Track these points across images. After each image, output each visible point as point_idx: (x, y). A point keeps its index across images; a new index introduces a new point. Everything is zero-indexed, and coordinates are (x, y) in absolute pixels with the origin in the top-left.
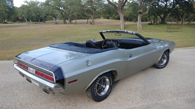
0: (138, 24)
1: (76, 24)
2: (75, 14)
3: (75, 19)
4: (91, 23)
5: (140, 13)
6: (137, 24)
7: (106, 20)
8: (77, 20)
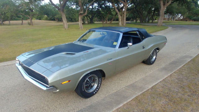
0: (80, 24)
1: (9, 25)
2: (9, 15)
3: (8, 20)
4: (29, 24)
5: (81, 14)
6: (78, 24)
7: (38, 21)
8: (10, 21)
